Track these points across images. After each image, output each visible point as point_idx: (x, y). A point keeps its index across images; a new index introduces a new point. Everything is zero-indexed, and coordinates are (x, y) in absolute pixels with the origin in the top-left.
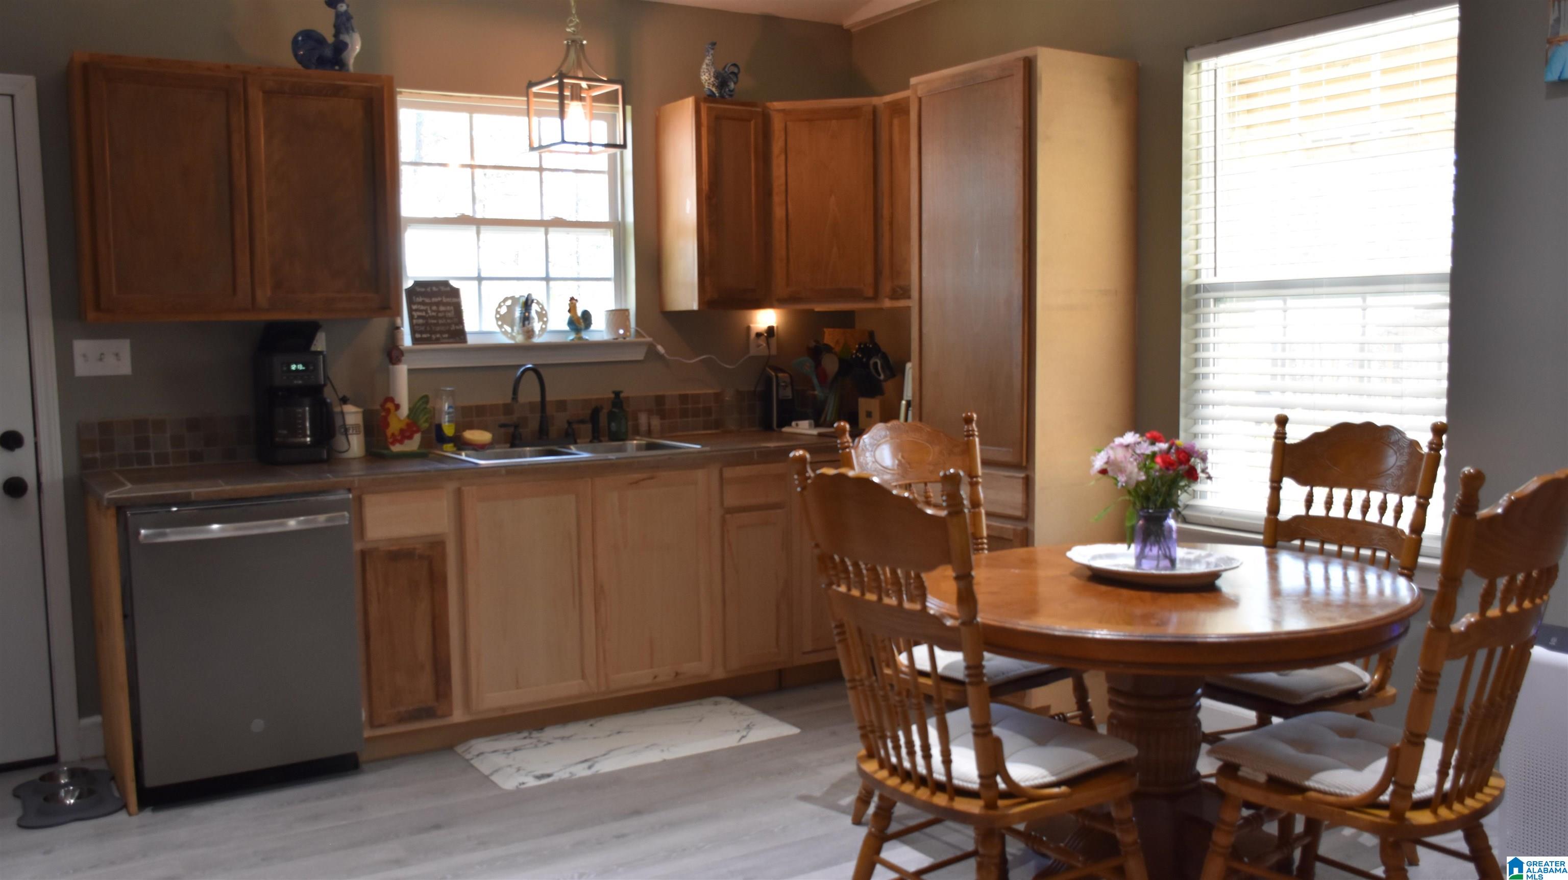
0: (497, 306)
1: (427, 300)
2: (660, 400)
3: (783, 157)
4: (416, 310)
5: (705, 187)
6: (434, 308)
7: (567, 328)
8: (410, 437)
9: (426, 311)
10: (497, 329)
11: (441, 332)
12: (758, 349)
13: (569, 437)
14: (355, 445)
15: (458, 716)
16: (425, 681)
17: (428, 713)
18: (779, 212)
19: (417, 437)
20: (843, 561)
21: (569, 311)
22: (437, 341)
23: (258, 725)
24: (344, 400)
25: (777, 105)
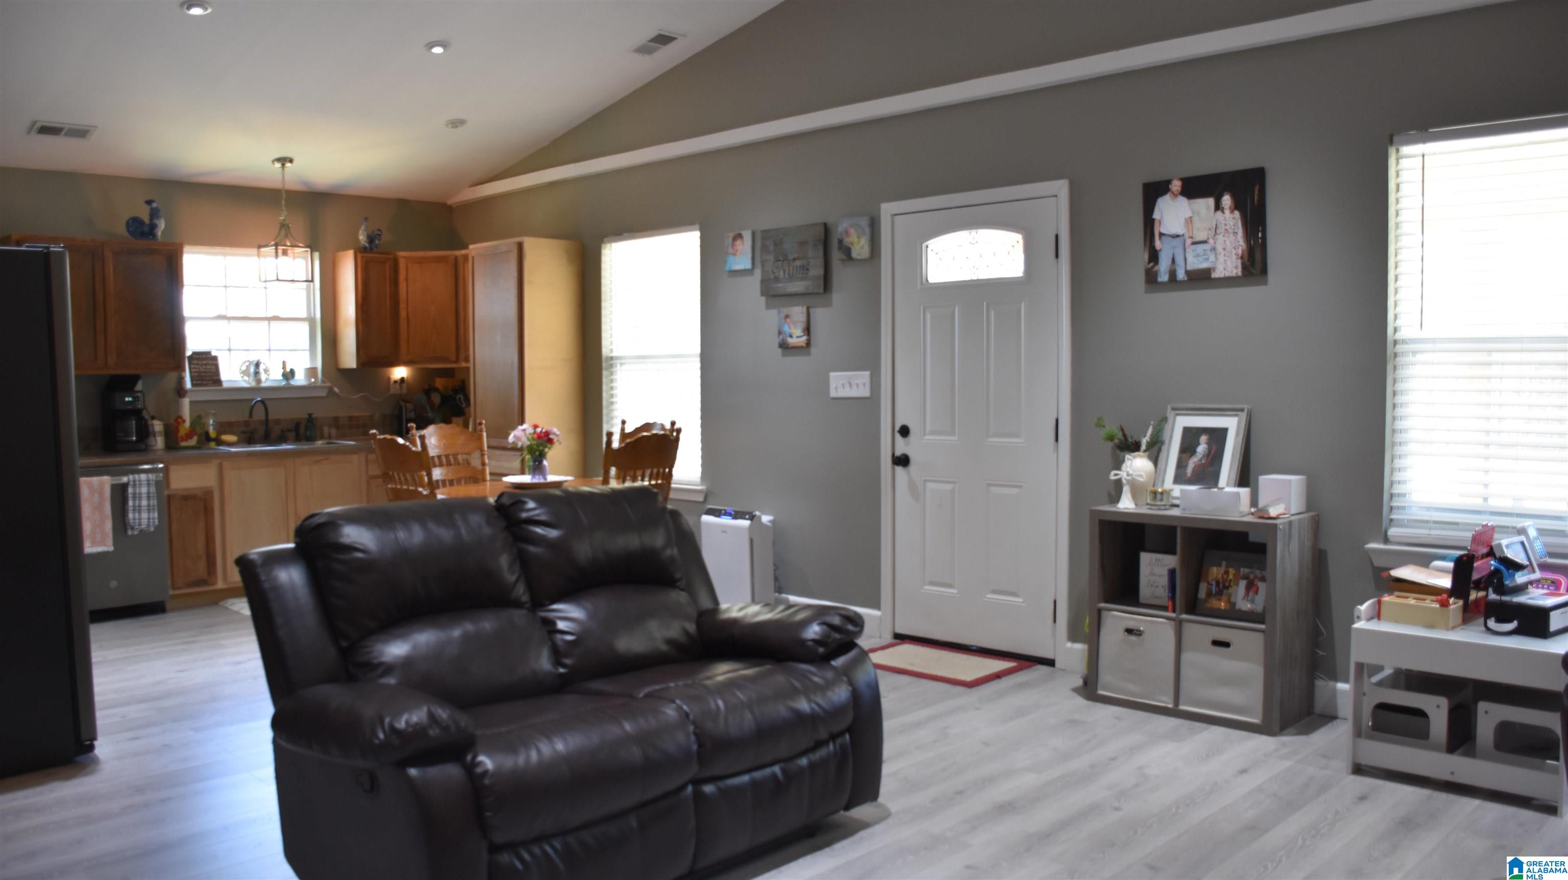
0: (240, 365)
1: (200, 362)
2: (336, 419)
3: (405, 283)
4: (194, 368)
5: (360, 300)
6: (204, 367)
7: (281, 378)
8: (191, 438)
9: (199, 368)
10: (241, 379)
11: (208, 380)
12: (394, 390)
13: (282, 439)
14: (159, 442)
15: (220, 585)
16: (202, 565)
17: (204, 582)
18: (403, 314)
19: (195, 438)
20: (393, 474)
21: (283, 368)
22: (206, 385)
23: (114, 584)
24: (153, 418)
25: (402, 254)
